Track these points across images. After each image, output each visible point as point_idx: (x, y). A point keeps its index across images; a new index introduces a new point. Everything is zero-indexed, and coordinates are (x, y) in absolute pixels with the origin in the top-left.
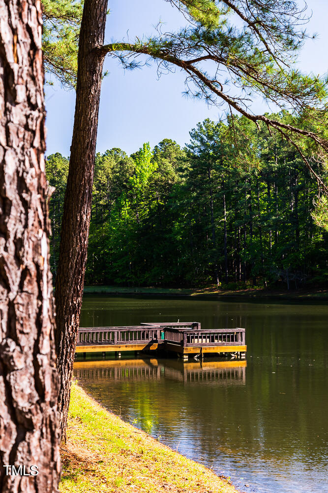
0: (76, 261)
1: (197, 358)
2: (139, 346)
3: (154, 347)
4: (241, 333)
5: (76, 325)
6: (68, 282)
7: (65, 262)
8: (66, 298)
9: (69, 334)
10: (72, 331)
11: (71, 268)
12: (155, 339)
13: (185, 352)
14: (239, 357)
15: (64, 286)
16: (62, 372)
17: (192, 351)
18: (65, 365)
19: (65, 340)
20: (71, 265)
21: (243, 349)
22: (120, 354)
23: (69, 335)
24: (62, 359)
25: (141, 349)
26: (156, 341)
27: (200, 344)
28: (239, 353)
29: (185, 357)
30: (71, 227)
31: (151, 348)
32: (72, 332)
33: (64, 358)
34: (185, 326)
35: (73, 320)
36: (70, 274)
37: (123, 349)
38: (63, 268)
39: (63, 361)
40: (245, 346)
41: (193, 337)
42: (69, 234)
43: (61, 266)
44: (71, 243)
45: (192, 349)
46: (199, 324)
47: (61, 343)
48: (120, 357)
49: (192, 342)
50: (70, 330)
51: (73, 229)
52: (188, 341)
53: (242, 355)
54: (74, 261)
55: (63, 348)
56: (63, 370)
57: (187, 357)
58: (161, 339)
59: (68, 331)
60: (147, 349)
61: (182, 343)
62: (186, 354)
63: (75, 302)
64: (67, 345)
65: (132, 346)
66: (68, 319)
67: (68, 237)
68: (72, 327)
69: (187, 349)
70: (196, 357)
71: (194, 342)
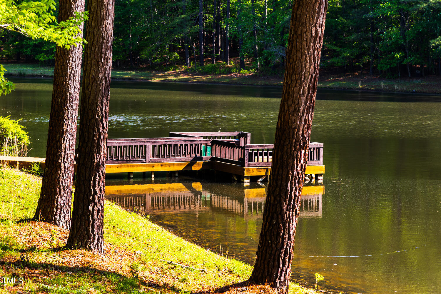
0: (309, 85)
1: (261, 182)
2: (178, 165)
3: (198, 167)
4: (318, 149)
5: (305, 163)
6: (299, 110)
7: (295, 86)
8: (296, 130)
9: (298, 173)
10: (301, 170)
11: (303, 94)
12: (198, 155)
13: (246, 174)
14: (313, 180)
15: (293, 115)
16: (290, 220)
17: (256, 173)
18: (293, 211)
19: (293, 181)
20: (303, 91)
21: (320, 170)
22: (153, 176)
23: (298, 175)
24: (290, 203)
25: (181, 168)
26: (200, 159)
27: (265, 163)
28: (314, 176)
29: (246, 180)
30: (305, 43)
31: (194, 168)
32: (301, 172)
33: (292, 203)
34: (229, 137)
35: (302, 156)
36: (301, 102)
37: (158, 168)
38: (293, 94)
39: (291, 207)
40: (322, 167)
41: (256, 154)
42: (302, 52)
43: (290, 91)
44: (304, 63)
45: (255, 171)
46: (249, 134)
47: (289, 185)
48: (153, 179)
49: (254, 161)
50: (299, 168)
51: (306, 46)
52: (250, 160)
53: (319, 178)
54: (306, 85)
55: (291, 190)
56: (291, 218)
57: (249, 181)
58: (207, 157)
59: (297, 170)
60: (188, 169)
61: (241, 162)
62: (247, 177)
63: (305, 135)
64: (296, 188)
65: (169, 165)
66: (297, 155)
67: (300, 56)
68: (302, 165)
69: (248, 170)
70: (260, 180)
71: (257, 161)
